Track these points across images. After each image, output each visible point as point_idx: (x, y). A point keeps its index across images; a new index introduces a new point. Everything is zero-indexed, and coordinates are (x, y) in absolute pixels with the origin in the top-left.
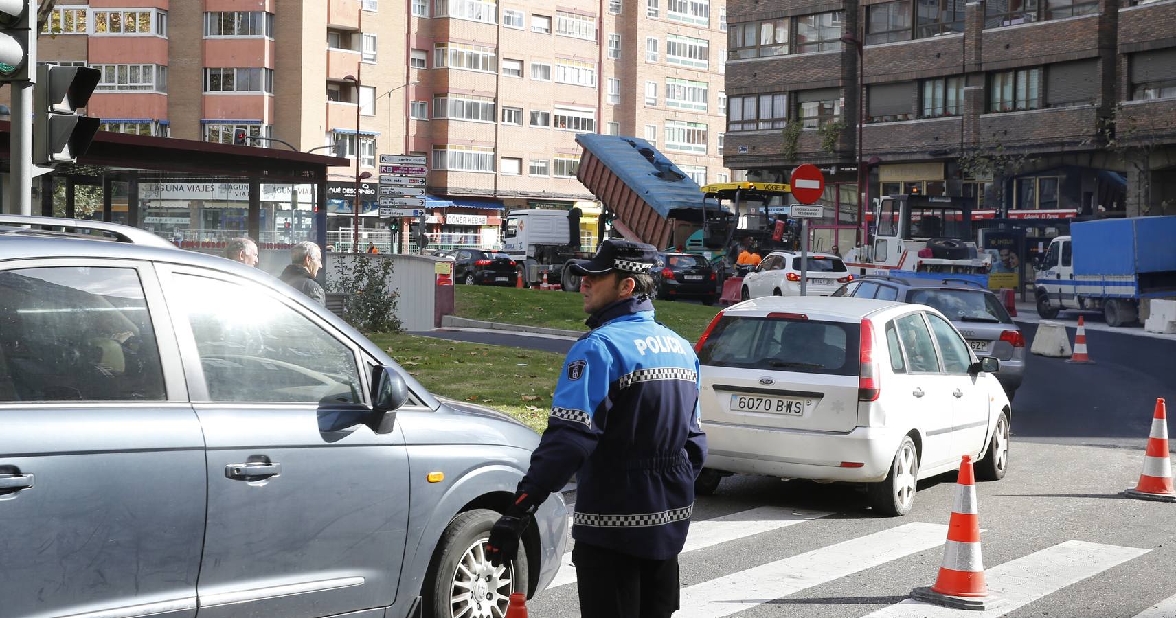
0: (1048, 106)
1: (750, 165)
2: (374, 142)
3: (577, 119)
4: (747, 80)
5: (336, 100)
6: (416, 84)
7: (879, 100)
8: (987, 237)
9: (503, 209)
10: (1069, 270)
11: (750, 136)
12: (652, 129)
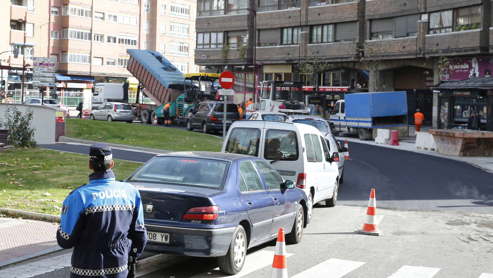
0: (336, 41)
1: (206, 64)
2: (33, 49)
3: (129, 40)
4: (205, 26)
5: (15, 29)
6: (53, 22)
7: (264, 36)
8: (310, 99)
9: (94, 81)
10: (344, 115)
11: (206, 51)
12: (164, 45)
